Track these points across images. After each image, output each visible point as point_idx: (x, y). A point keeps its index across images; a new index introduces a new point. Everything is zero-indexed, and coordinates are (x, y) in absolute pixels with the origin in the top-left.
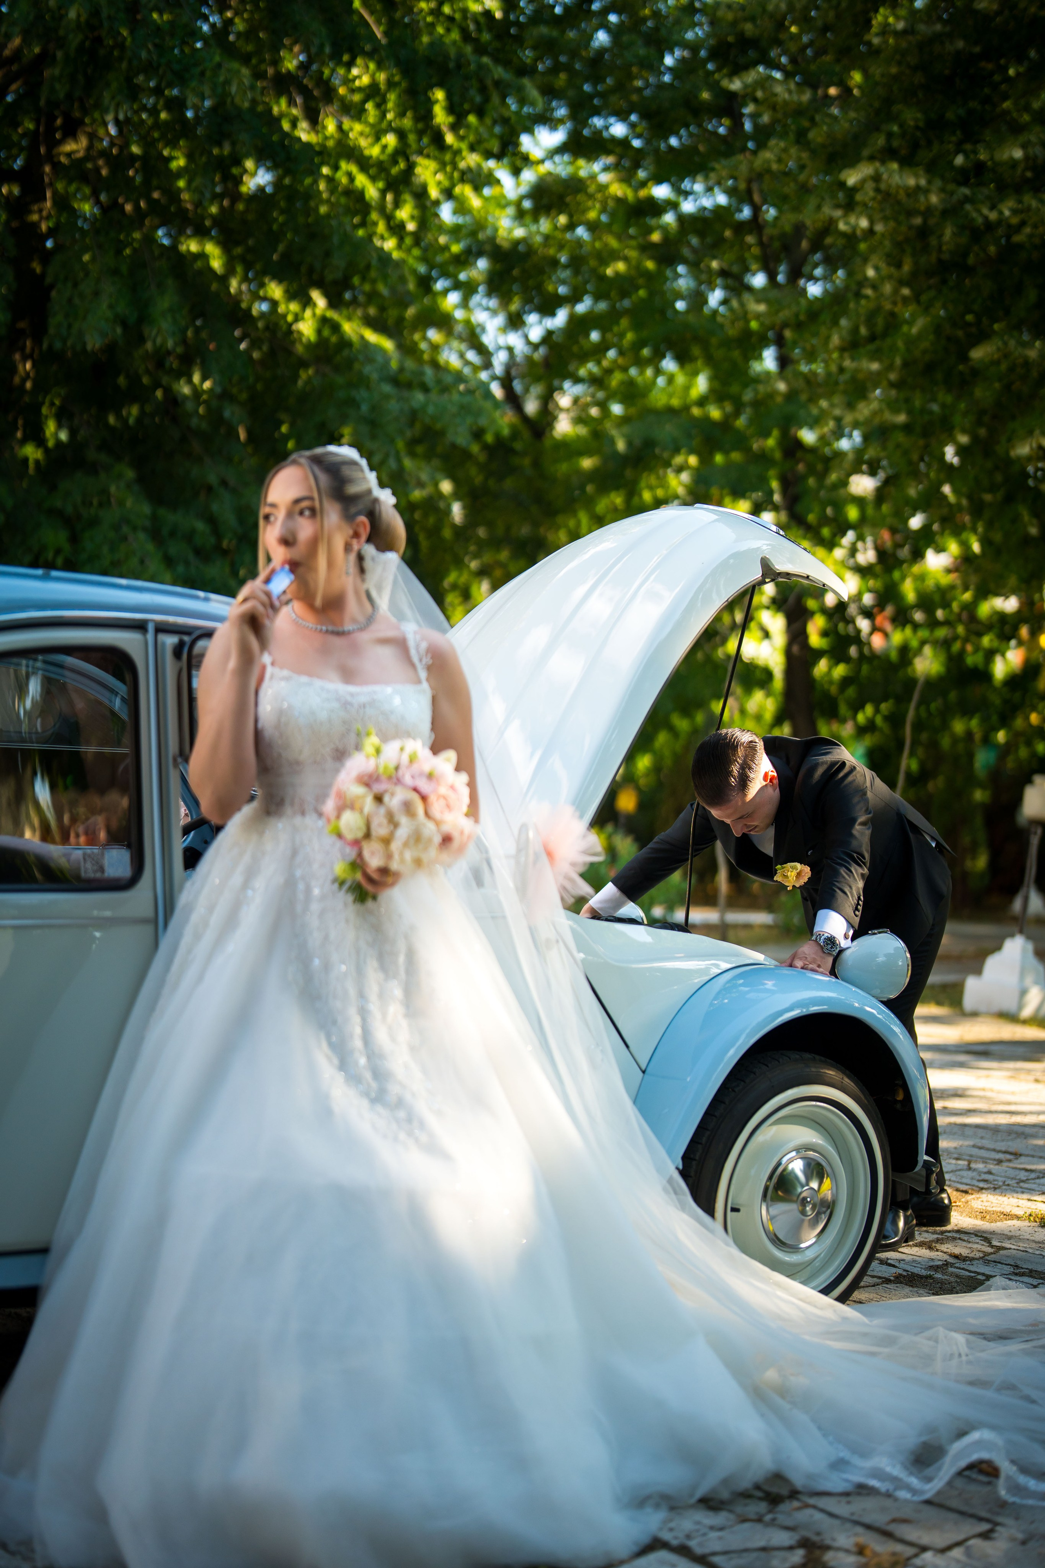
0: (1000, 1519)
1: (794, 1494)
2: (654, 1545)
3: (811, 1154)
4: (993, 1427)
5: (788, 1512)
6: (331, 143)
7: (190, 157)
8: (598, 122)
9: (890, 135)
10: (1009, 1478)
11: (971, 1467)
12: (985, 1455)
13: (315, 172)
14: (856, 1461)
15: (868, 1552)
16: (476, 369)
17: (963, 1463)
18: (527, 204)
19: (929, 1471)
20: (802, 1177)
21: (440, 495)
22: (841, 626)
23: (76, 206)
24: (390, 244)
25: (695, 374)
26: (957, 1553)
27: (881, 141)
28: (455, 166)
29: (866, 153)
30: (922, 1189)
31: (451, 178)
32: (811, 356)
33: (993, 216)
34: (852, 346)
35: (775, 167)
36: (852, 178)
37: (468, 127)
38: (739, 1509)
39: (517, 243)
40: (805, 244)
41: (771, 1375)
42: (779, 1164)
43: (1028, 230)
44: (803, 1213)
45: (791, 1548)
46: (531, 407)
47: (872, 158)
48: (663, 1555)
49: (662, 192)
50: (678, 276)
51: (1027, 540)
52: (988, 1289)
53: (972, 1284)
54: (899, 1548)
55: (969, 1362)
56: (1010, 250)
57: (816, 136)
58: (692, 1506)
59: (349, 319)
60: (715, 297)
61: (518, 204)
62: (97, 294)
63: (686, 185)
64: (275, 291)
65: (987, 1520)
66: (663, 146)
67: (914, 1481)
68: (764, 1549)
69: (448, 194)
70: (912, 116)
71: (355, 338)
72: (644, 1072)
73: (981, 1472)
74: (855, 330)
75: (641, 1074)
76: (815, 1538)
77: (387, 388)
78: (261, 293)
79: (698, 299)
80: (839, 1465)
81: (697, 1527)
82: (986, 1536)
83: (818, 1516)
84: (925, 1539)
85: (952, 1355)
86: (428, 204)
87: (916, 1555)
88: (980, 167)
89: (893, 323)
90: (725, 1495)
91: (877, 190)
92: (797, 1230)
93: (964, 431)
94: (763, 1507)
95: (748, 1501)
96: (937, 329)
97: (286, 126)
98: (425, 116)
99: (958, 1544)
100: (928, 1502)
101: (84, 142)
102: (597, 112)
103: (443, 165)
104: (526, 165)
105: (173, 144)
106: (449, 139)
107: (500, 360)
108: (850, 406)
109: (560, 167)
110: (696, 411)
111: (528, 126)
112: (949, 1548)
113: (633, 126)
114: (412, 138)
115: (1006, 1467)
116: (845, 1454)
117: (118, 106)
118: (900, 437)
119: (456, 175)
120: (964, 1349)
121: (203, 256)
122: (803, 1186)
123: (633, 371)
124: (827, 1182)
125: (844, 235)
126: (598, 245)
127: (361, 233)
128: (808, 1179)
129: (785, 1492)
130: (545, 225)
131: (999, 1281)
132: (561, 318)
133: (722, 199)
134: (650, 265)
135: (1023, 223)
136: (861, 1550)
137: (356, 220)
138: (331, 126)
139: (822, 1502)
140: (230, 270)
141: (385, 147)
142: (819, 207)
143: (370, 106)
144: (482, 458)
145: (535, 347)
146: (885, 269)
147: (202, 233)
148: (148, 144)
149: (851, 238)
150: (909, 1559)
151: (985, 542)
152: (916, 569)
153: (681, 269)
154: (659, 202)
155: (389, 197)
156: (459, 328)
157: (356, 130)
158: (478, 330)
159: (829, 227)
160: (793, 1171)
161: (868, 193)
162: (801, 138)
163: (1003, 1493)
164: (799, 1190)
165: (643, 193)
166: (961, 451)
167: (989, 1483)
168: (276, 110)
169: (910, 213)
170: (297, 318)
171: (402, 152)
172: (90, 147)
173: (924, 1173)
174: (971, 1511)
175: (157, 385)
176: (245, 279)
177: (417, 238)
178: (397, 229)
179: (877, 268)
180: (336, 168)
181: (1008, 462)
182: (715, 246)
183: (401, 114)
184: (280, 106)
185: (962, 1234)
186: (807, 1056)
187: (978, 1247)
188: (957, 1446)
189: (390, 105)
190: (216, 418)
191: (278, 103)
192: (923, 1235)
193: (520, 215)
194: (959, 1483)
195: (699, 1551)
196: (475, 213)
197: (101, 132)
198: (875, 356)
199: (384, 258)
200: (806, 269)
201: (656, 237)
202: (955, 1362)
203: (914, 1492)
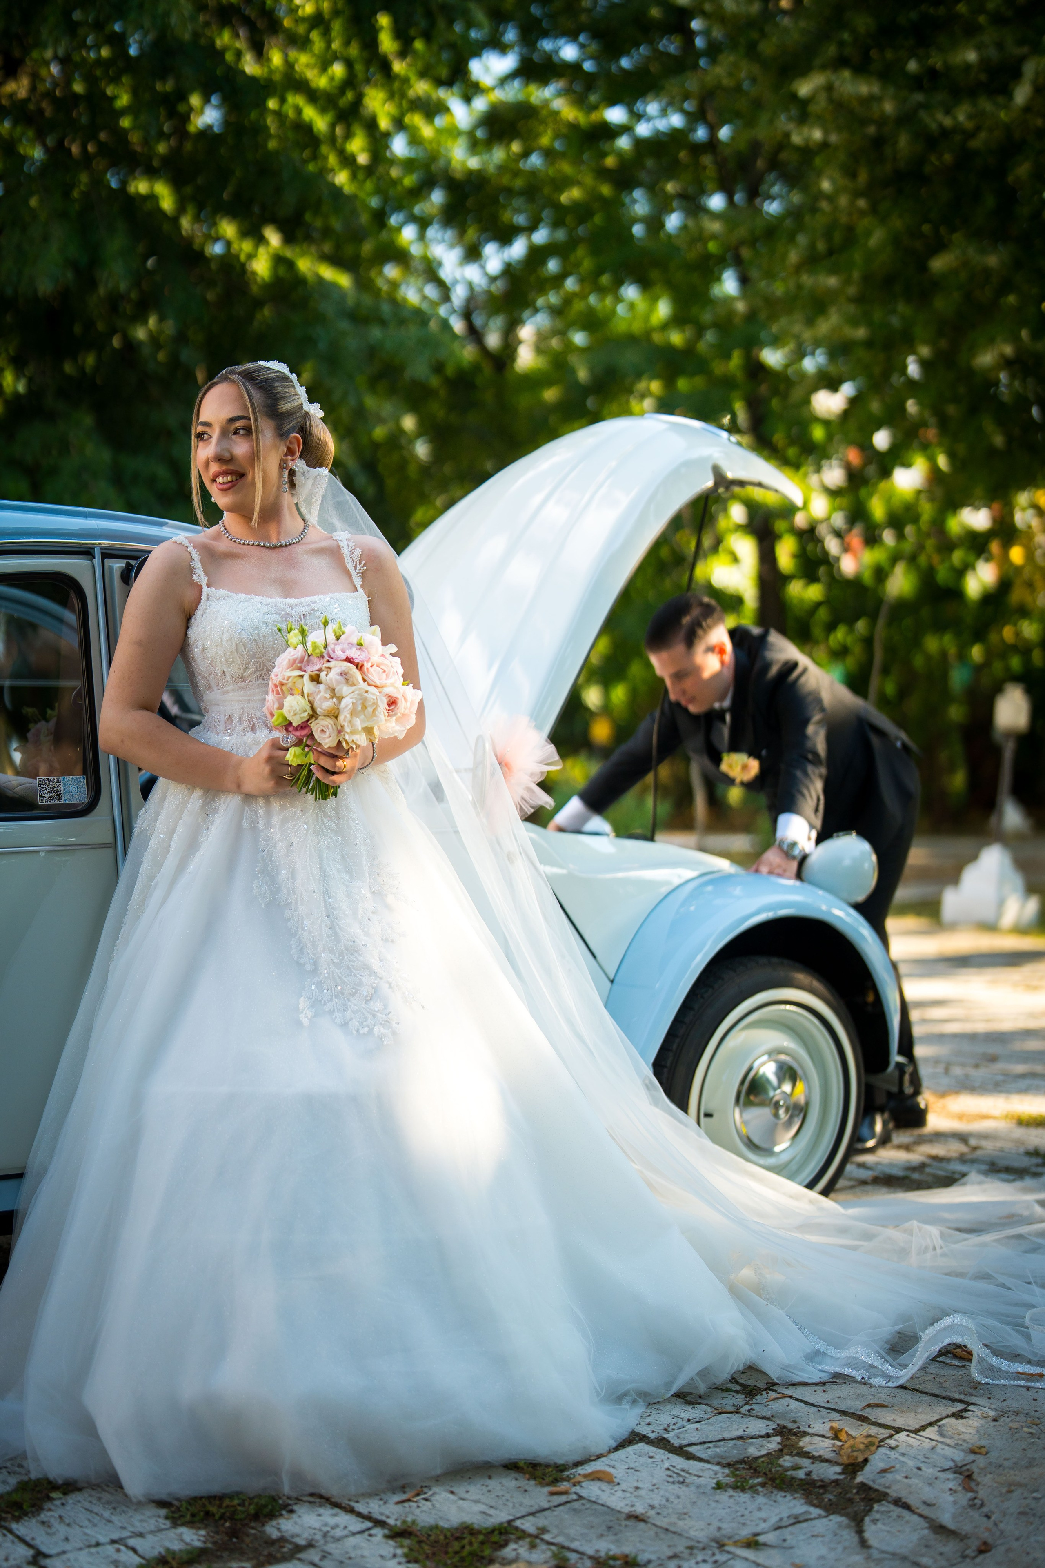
0: (973, 1399)
1: (771, 1386)
2: (633, 1438)
3: (783, 1057)
4: (964, 1312)
5: (764, 1403)
6: (277, 77)
7: (135, 93)
8: (547, 45)
9: (841, 44)
10: (981, 1360)
11: (943, 1352)
12: (957, 1339)
13: (261, 105)
14: (832, 1352)
15: (843, 1436)
16: (435, 304)
17: (936, 1349)
18: (480, 134)
19: (903, 1359)
20: (773, 1079)
21: (401, 431)
22: (810, 547)
23: (22, 152)
24: (342, 178)
25: (654, 300)
26: (931, 1432)
27: (832, 50)
28: (403, 95)
29: (818, 62)
30: (895, 1089)
31: (400, 106)
32: (770, 275)
33: (947, 122)
34: (812, 261)
35: (725, 82)
36: (804, 89)
37: (415, 53)
38: (716, 1403)
39: (471, 173)
40: (760, 164)
41: (746, 1273)
42: (750, 1069)
43: (983, 135)
44: (776, 1115)
45: (768, 1435)
46: (493, 340)
47: (823, 67)
48: (641, 1447)
49: (616, 115)
50: (635, 201)
51: (992, 452)
52: (964, 1184)
53: (948, 1181)
54: (873, 1430)
55: (944, 1255)
56: (965, 157)
57: (767, 48)
58: (668, 1400)
59: (303, 254)
60: (673, 221)
61: (471, 134)
62: (46, 238)
63: (639, 106)
64: (228, 229)
65: (961, 1401)
66: (614, 68)
67: (890, 1370)
68: (741, 1438)
69: (399, 124)
70: (863, 22)
71: (310, 276)
72: (612, 981)
73: (955, 1356)
74: (812, 246)
75: (609, 984)
76: (790, 1426)
77: (344, 325)
78: (213, 233)
79: (655, 224)
80: (814, 1356)
81: (674, 1421)
82: (958, 1415)
83: (794, 1404)
84: (899, 1421)
85: (926, 1248)
86: (378, 136)
87: (891, 1436)
88: (933, 73)
89: (850, 237)
90: (702, 1388)
91: (830, 100)
92: (771, 1135)
93: (925, 342)
94: (740, 1399)
95: (725, 1394)
96: (895, 240)
97: (229, 57)
98: (370, 43)
99: (931, 1424)
100: (902, 1387)
101: (25, 82)
102: (545, 34)
103: (391, 96)
104: (476, 93)
105: (115, 80)
106: (398, 67)
107: (459, 294)
108: (810, 322)
109: (512, 93)
110: (657, 338)
111: (477, 50)
112: (923, 1428)
113: (582, 46)
114: (359, 68)
115: (977, 1349)
116: (821, 1346)
117: (56, 42)
118: (861, 353)
119: (405, 104)
120: (938, 1242)
121: (152, 198)
122: (775, 1089)
123: (592, 300)
124: (800, 1086)
125: (797, 149)
126: (551, 172)
127: (311, 167)
128: (781, 1081)
129: (762, 1385)
130: (498, 155)
131: (973, 1176)
132: (518, 249)
133: (676, 120)
134: (606, 190)
135: (978, 129)
136: (836, 1434)
137: (306, 154)
138: (276, 59)
139: (798, 1392)
140: (181, 209)
141: (332, 79)
142: (771, 121)
143: (315, 36)
144: (443, 393)
145: (493, 279)
146: (843, 182)
147: (152, 173)
148: (91, 80)
149: (807, 152)
150: (883, 1440)
151: (952, 456)
152: (883, 485)
153: (638, 194)
154: (612, 127)
155: (339, 130)
156: (416, 264)
157: (303, 61)
158: (435, 265)
159: (784, 143)
160: (764, 1075)
161: (821, 104)
162: (752, 52)
163: (976, 1375)
164: (771, 1093)
165: (594, 117)
166: (924, 364)
167: (963, 1367)
168: (218, 43)
169: (863, 122)
170: (251, 256)
171: (350, 82)
172: (33, 88)
173: (897, 1073)
174: (945, 1394)
175: (114, 331)
176: (197, 219)
177: (369, 170)
178: (348, 161)
179: (833, 181)
180: (283, 100)
181: (970, 373)
182: (672, 170)
183: (347, 43)
184: (224, 39)
185: (939, 1136)
186: (775, 960)
187: (954, 1148)
188: (931, 1331)
189: (334, 34)
190: (175, 363)
191: (220, 34)
192: (901, 1137)
193: (474, 146)
194: (933, 1368)
195: (676, 1442)
196: (427, 145)
197: (43, 72)
198: (833, 270)
199: (337, 191)
200: (764, 188)
201: (610, 162)
202: (928, 1255)
203: (889, 1378)
